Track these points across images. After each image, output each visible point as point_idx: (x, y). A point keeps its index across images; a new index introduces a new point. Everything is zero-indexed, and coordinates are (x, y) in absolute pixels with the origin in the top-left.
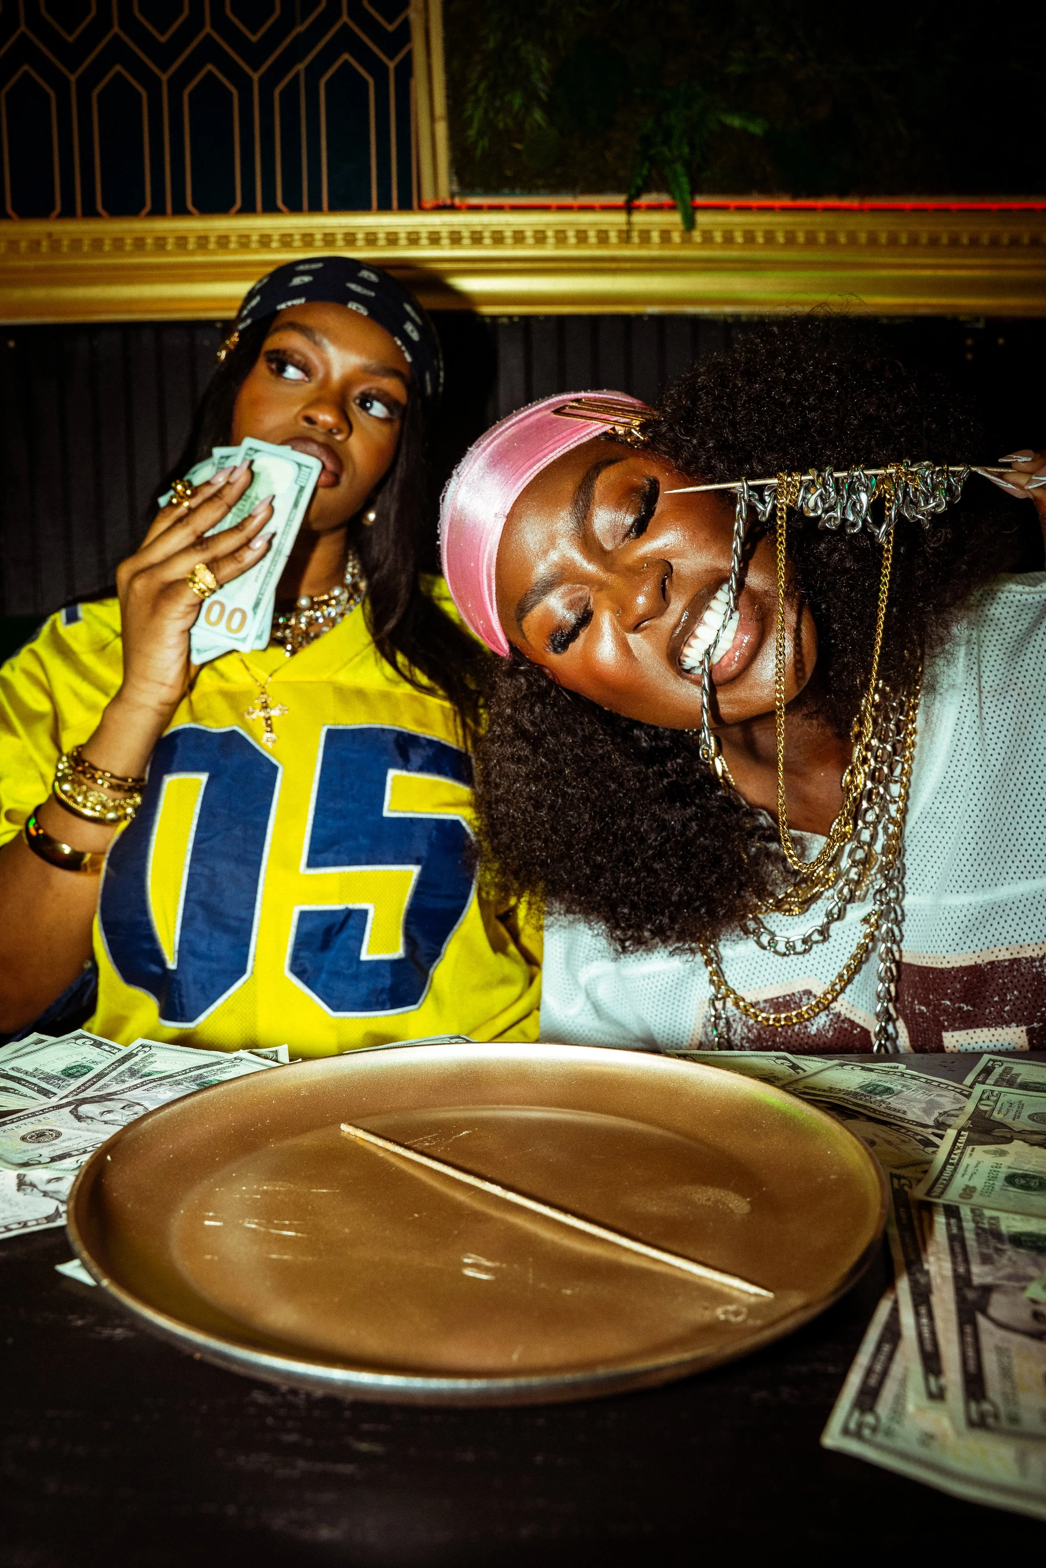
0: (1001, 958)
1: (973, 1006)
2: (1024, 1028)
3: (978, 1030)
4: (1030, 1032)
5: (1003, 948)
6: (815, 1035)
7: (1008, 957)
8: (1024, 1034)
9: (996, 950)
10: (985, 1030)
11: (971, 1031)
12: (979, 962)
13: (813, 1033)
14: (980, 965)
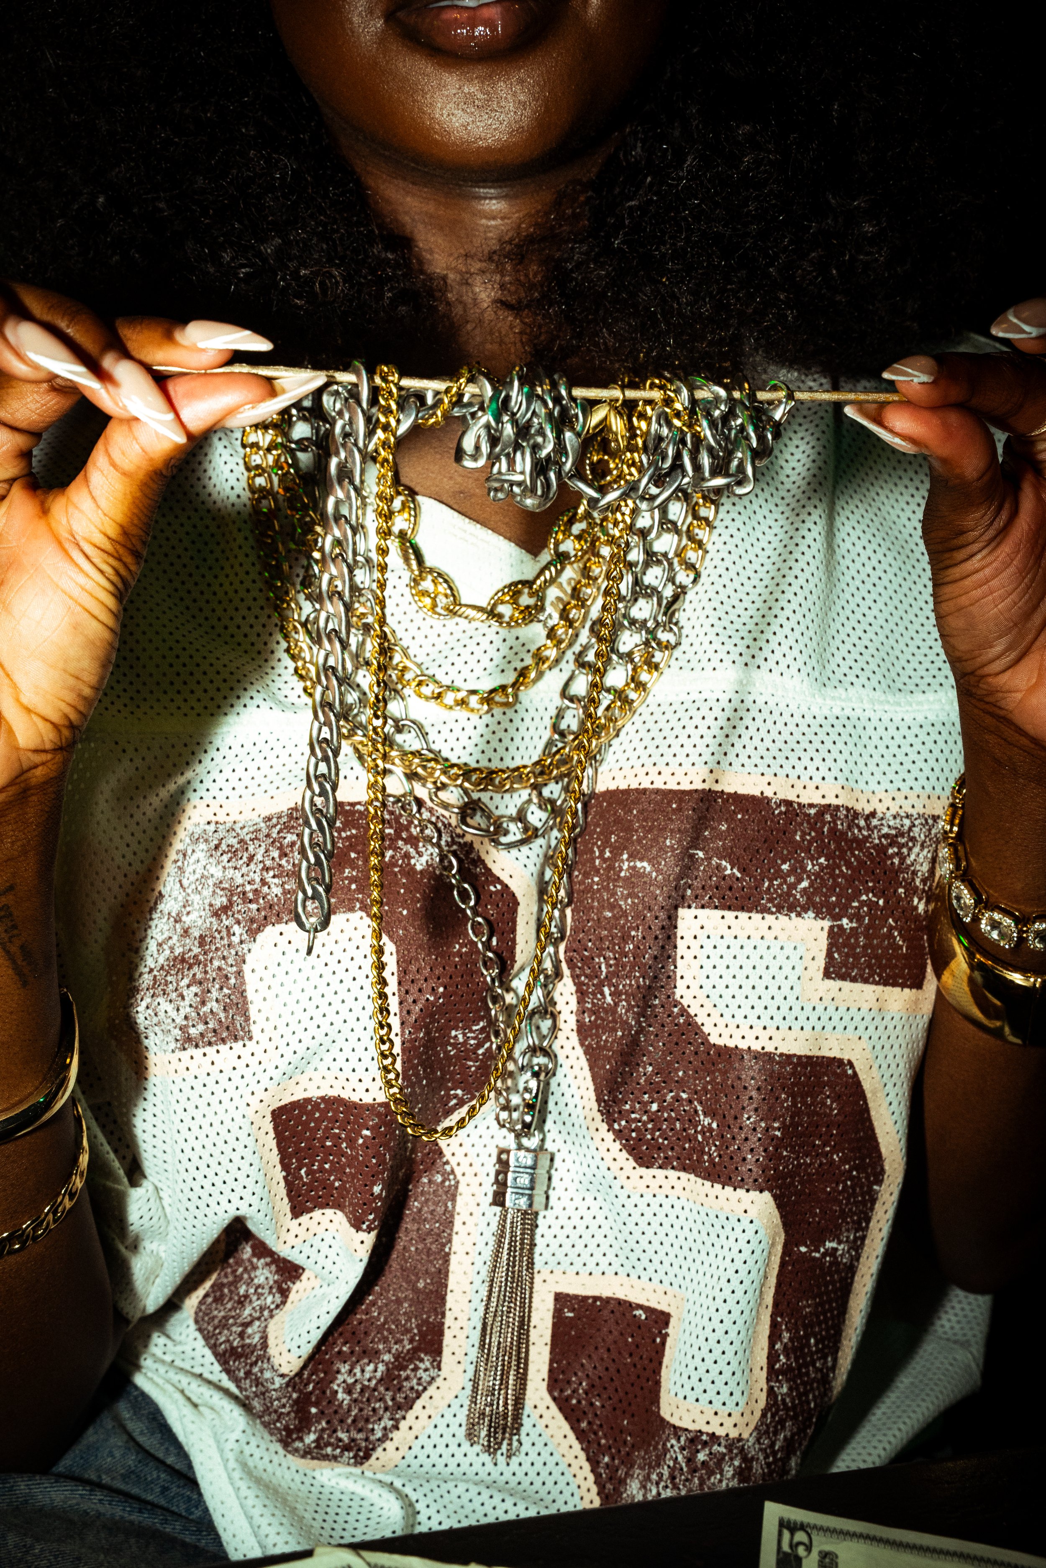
0: (804, 800)
1: (743, 870)
2: (827, 924)
3: (743, 916)
4: (834, 935)
5: (811, 785)
6: (421, 872)
7: (817, 800)
8: (825, 934)
9: (799, 785)
10: (756, 917)
11: (730, 915)
12: (769, 793)
13: (419, 868)
14: (769, 800)
